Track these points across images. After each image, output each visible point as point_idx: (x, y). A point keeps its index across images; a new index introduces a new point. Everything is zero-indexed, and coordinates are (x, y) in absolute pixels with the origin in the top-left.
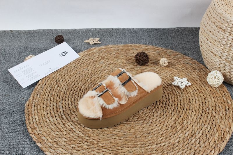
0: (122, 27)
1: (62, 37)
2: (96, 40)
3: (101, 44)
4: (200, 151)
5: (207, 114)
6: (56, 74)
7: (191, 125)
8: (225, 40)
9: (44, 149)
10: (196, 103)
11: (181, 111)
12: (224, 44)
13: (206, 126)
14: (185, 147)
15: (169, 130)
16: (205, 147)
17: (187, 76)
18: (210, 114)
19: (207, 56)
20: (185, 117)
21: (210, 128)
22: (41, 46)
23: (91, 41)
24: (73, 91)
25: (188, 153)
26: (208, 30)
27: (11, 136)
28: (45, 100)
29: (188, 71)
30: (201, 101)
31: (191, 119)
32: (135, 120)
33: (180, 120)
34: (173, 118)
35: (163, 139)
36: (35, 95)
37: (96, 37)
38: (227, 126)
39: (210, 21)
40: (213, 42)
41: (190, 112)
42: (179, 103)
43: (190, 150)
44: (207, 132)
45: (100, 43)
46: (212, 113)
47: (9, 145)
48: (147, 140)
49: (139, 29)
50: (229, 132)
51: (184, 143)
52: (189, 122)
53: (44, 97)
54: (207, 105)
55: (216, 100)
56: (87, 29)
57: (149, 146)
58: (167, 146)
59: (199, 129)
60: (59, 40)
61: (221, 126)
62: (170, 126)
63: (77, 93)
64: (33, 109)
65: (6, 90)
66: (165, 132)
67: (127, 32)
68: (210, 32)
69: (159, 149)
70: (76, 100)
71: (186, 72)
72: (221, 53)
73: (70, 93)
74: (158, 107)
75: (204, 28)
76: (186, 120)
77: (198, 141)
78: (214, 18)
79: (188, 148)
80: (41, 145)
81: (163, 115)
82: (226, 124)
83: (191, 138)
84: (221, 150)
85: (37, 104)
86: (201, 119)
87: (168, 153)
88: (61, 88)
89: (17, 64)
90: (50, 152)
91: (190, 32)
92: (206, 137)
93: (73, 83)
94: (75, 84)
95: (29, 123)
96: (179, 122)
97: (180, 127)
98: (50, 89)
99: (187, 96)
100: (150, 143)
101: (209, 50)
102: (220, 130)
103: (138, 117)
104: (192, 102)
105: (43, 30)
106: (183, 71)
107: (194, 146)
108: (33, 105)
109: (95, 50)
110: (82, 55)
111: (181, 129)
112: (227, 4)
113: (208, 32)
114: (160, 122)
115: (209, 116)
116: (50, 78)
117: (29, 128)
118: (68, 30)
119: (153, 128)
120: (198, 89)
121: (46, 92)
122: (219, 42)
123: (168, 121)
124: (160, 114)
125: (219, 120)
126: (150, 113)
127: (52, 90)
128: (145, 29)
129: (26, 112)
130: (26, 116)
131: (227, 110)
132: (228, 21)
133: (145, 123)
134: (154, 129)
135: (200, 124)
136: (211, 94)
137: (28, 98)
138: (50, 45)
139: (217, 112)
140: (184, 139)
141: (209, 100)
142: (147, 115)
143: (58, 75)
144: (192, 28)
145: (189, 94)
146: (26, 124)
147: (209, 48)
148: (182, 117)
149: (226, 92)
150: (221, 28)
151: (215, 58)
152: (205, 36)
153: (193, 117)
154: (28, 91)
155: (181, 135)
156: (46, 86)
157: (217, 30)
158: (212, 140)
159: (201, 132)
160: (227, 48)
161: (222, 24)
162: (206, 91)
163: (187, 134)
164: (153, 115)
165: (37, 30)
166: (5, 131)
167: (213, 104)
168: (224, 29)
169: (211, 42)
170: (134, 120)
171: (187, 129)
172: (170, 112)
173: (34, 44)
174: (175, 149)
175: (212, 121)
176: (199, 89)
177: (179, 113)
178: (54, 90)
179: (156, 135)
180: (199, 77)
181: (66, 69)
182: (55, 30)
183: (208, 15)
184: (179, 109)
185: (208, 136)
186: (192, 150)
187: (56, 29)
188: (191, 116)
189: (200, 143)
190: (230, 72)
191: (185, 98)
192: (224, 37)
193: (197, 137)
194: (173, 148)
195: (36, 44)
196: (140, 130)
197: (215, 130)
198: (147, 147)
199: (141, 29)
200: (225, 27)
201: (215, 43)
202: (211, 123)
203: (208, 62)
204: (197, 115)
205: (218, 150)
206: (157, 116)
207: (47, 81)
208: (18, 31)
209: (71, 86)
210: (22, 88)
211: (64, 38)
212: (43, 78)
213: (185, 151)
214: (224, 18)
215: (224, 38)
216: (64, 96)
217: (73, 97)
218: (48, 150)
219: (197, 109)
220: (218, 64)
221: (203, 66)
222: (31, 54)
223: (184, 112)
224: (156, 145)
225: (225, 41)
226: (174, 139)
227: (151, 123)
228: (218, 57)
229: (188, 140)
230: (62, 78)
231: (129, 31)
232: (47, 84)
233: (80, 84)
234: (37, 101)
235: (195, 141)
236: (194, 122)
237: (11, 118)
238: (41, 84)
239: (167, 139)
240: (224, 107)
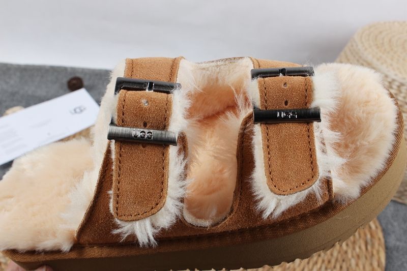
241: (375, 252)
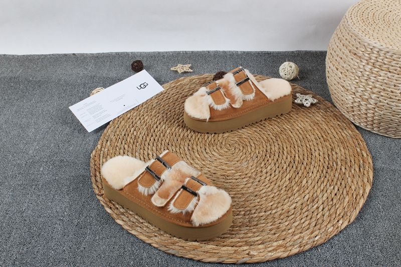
0: (221, 50)
1: (142, 63)
2: (187, 68)
3: (194, 72)
4: (323, 221)
5: (334, 170)
6: (132, 114)
7: (313, 185)
8: (362, 70)
9: (115, 216)
10: (320, 155)
11: (299, 165)
12: (360, 75)
13: (332, 187)
14: (304, 216)
15: (282, 192)
16: (330, 216)
17: (309, 118)
18: (339, 170)
19: (335, 91)
20: (305, 174)
21: (338, 190)
22: (113, 74)
23: (180, 68)
24: (154, 136)
25: (307, 224)
26: (338, 55)
27: (72, 196)
28: (118, 149)
29: (310, 111)
30: (326, 153)
31: (313, 178)
32: (237, 177)
33: (297, 179)
34: (288, 175)
35: (274, 204)
36: (104, 143)
37: (186, 63)
38: (360, 187)
39: (341, 43)
40: (345, 72)
41: (312, 167)
42: (297, 155)
43: (311, 219)
44: (333, 195)
45: (192, 71)
46: (341, 169)
47: (70, 210)
48: (252, 205)
49: (244, 52)
50: (363, 195)
51: (302, 209)
52: (310, 182)
53: (115, 145)
54: (334, 158)
55: (347, 152)
56: (174, 52)
57: (255, 213)
58: (279, 213)
59: (323, 190)
60: (137, 66)
61: (353, 187)
62: (285, 186)
63: (160, 139)
64: (101, 161)
65: (67, 134)
66: (276, 194)
67: (228, 56)
68: (340, 59)
69: (268, 218)
70: (158, 150)
71: (307, 113)
72: (356, 88)
73: (150, 140)
74: (268, 161)
75: (333, 53)
76: (305, 179)
77: (321, 208)
78: (346, 39)
79: (307, 216)
80: (110, 210)
81: (275, 172)
82: (360, 184)
83: (312, 204)
84: (352, 220)
85: (106, 154)
86: (326, 177)
87: (280, 223)
88: (139, 133)
89: (81, 99)
90: (123, 220)
91: (314, 57)
92: (331, 203)
93: (155, 126)
94: (157, 128)
95: (96, 180)
96: (296, 181)
97: (297, 189)
98: (124, 134)
99: (308, 146)
100: (256, 210)
101: (338, 83)
102: (351, 192)
103: (241, 173)
104: (314, 154)
105: (116, 53)
106: (303, 112)
107: (316, 214)
108: (101, 155)
109: (185, 81)
110: (168, 88)
111: (298, 191)
112: (365, 20)
113: (338, 59)
114: (271, 181)
115: (337, 173)
116: (123, 119)
117: (96, 187)
118: (149, 53)
119: (261, 188)
120: (322, 136)
121: (118, 138)
122: (353, 73)
123: (282, 179)
124: (271, 169)
125: (349, 179)
126: (258, 169)
127: (127, 136)
128: (252, 52)
129: (92, 165)
130: (92, 170)
131: (362, 165)
132: (366, 44)
133: (250, 181)
134: (262, 190)
135: (325, 184)
136: (341, 144)
137: (95, 145)
138: (125, 73)
139: (347, 168)
140: (302, 204)
141: (338, 151)
142: (253, 170)
143: (134, 115)
144: (316, 52)
145: (310, 143)
146: (92, 181)
147: (339, 80)
148: (300, 175)
149: (361, 140)
150: (355, 54)
151: (347, 94)
152: (334, 63)
153: (315, 175)
154: (95, 136)
155: (299, 198)
156: (118, 130)
157: (351, 56)
158: (339, 207)
159: (326, 195)
160: (363, 80)
161: (357, 48)
162: (334, 139)
163: (306, 198)
164: (261, 171)
165: (108, 53)
166: (65, 189)
167: (342, 157)
168: (360, 55)
169: (341, 73)
170: (235, 178)
171: (307, 191)
172: (285, 168)
173: (104, 73)
174: (290, 218)
175: (341, 180)
176: (325, 137)
177: (297, 168)
178: (130, 135)
179: (264, 199)
180: (325, 119)
181: (145, 106)
182: (132, 53)
183: (339, 36)
184: (296, 163)
185: (335, 201)
186: (313, 220)
187: (133, 51)
188: (313, 173)
189: (324, 210)
190: (366, 114)
191: (305, 148)
192: (359, 66)
193: (320, 202)
194: (287, 216)
195: (106, 72)
196: (243, 192)
197: (345, 193)
198: (252, 215)
199: (248, 52)
200: (361, 52)
201: (347, 74)
202: (339, 183)
203: (337, 99)
204: (321, 172)
205: (348, 220)
206: (267, 173)
207: (121, 122)
208: (82, 55)
209: (152, 130)
210: (87, 131)
211: (144, 64)
212: (115, 119)
213: (303, 221)
214: (360, 41)
215: (360, 68)
216: (143, 143)
217: (155, 144)
218: (121, 217)
219: (321, 164)
220: (350, 103)
221: (330, 105)
222: (100, 86)
223: (303, 168)
224: (265, 212)
225: (361, 72)
226: (288, 204)
227: (259, 181)
228: (352, 93)
229: (308, 205)
230: (140, 119)
231: (230, 55)
232: (120, 127)
233: (163, 127)
234: (106, 150)
235: (318, 208)
236: (317, 181)
237: (72, 172)
238: (113, 127)
239: (280, 205)
240: (357, 161)
241: (366, 172)
